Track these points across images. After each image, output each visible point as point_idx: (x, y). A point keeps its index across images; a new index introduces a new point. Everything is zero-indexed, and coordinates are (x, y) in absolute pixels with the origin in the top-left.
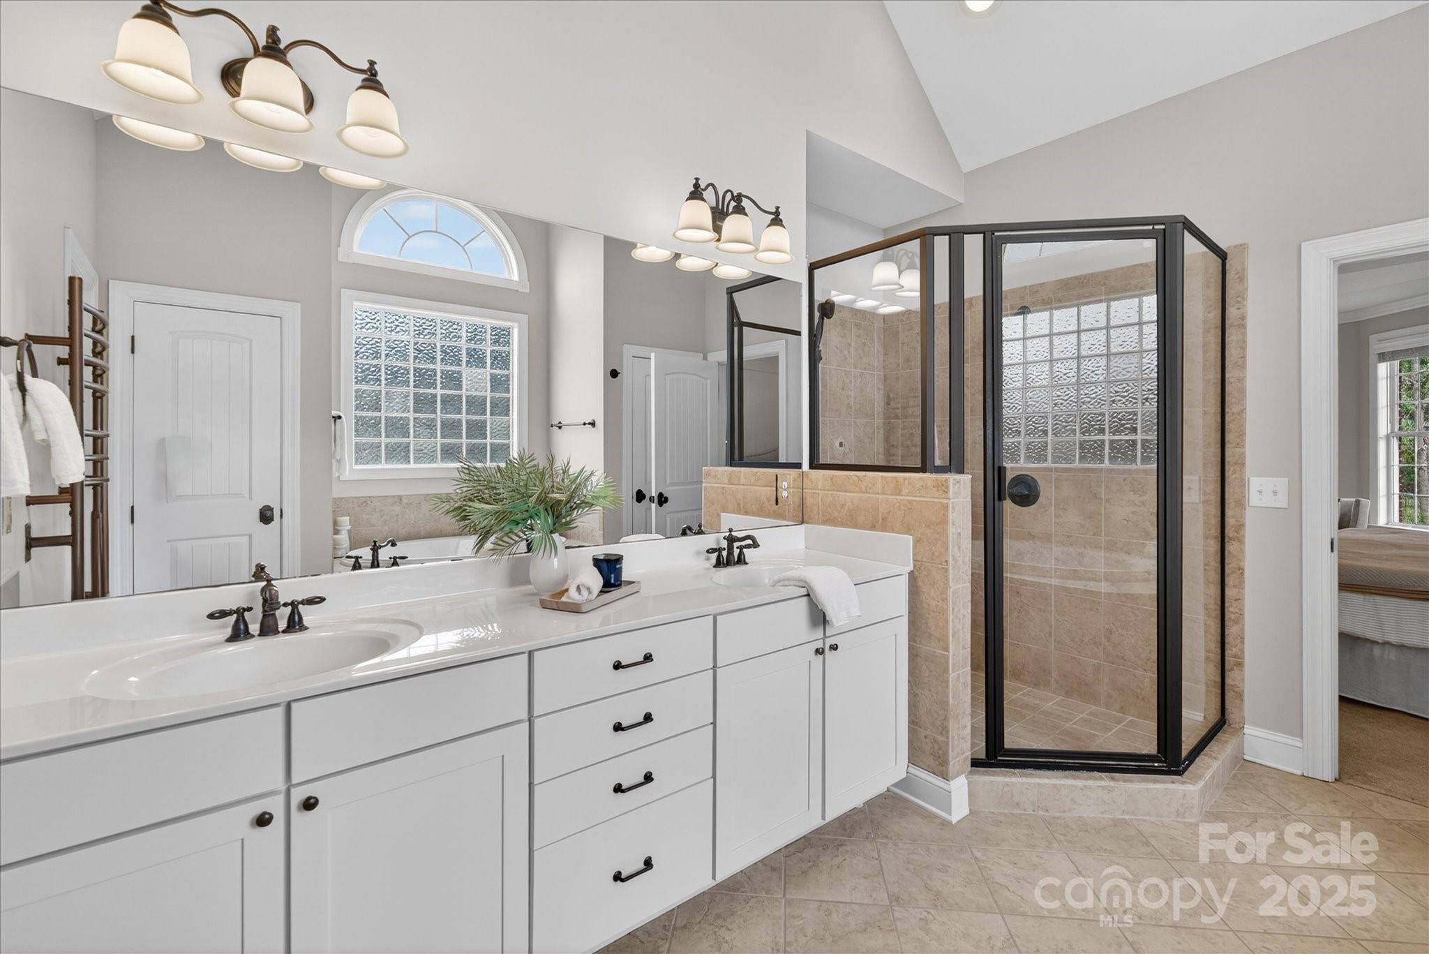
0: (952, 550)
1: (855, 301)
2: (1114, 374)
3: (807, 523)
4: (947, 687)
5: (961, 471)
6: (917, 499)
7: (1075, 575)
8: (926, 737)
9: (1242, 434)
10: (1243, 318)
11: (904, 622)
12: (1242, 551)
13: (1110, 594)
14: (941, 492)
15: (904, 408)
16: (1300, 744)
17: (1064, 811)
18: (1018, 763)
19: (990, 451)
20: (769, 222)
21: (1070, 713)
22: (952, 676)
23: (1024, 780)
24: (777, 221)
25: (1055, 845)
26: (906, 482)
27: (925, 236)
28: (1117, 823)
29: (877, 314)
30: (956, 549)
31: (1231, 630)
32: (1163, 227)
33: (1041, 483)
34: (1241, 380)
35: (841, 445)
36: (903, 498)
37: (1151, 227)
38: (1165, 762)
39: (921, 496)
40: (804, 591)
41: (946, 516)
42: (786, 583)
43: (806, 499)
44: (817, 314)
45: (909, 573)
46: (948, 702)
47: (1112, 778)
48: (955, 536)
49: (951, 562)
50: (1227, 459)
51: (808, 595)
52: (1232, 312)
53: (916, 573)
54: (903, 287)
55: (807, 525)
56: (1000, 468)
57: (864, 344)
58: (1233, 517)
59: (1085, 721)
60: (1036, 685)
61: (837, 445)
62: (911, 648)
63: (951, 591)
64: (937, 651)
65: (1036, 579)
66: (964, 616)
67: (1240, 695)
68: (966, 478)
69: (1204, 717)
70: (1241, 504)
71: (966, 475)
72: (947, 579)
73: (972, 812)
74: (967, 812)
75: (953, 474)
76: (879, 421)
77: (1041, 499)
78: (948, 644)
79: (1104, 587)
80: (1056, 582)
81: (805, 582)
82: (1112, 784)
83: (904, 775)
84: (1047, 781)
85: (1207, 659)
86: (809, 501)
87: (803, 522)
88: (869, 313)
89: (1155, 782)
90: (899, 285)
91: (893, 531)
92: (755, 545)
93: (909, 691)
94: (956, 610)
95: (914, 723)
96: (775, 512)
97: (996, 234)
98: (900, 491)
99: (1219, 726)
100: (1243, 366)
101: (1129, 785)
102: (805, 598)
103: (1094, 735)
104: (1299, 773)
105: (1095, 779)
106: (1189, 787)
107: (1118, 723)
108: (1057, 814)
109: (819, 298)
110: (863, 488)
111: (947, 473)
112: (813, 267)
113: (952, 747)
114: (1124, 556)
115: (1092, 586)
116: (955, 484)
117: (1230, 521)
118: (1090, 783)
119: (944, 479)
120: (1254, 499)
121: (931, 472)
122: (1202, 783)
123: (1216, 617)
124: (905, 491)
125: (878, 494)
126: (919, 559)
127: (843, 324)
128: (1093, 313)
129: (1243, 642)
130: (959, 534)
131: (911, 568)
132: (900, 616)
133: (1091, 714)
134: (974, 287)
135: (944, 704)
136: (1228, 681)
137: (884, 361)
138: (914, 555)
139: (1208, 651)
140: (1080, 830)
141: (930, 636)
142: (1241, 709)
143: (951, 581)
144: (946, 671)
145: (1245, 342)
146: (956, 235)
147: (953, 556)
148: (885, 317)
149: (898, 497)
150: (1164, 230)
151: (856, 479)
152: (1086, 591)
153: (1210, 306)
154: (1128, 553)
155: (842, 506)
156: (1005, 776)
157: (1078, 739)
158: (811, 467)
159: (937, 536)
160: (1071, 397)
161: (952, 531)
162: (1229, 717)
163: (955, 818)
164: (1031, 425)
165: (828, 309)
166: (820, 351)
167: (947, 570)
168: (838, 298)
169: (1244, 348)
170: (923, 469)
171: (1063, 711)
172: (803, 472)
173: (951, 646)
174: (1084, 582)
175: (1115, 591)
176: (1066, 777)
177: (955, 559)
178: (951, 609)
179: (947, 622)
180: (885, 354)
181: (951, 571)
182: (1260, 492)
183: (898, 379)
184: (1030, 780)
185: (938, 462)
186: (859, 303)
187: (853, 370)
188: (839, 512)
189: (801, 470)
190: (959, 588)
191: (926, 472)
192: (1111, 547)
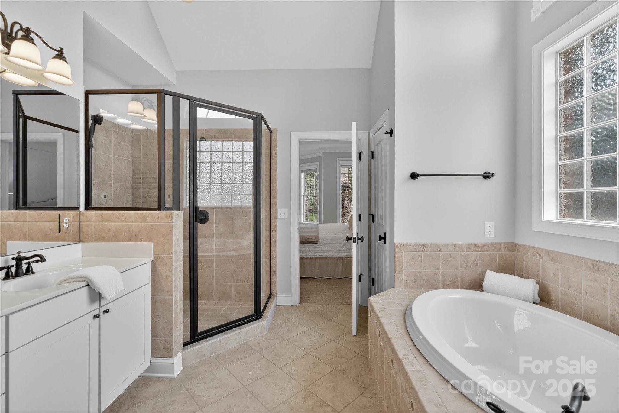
0: (175, 247)
1: (115, 118)
2: (234, 170)
3: (83, 242)
4: (172, 313)
5: (178, 209)
6: (156, 223)
7: (223, 250)
8: (161, 341)
9: (276, 194)
10: (276, 154)
11: (149, 287)
12: (276, 234)
13: (235, 256)
14: (169, 220)
15: (144, 178)
16: (291, 295)
17: (223, 349)
18: (204, 337)
19: (192, 200)
20: (54, 56)
21: (221, 307)
22: (174, 307)
23: (207, 343)
24: (60, 55)
25: (221, 366)
26: (150, 215)
27: (161, 93)
28: (241, 345)
29: (129, 129)
30: (176, 246)
31: (273, 262)
32: (256, 116)
33: (209, 213)
34: (276, 175)
35: (105, 196)
36: (148, 223)
37: (252, 115)
38: (256, 315)
39: (158, 222)
40: (85, 283)
41: (171, 231)
42: (70, 281)
43: (82, 227)
44: (91, 121)
45: (151, 261)
46: (172, 321)
47: (240, 329)
48: (176, 240)
49: (174, 253)
50: (272, 202)
51: (88, 285)
52: (273, 151)
53: (155, 261)
54: (146, 116)
55: (82, 243)
56: (196, 207)
57: (120, 143)
58: (274, 223)
59: (227, 309)
60: (207, 300)
61: (103, 196)
62: (152, 299)
63: (174, 267)
64: (167, 297)
65: (208, 254)
66: (180, 277)
67: (275, 284)
68: (181, 212)
69: (266, 295)
70: (275, 218)
71: (181, 211)
72: (172, 261)
73: (184, 368)
74: (182, 368)
75: (174, 211)
76: (129, 184)
77: (210, 220)
78: (172, 293)
79: (233, 254)
80: (215, 254)
81: (86, 278)
82: (240, 331)
83: (149, 365)
84: (216, 340)
85: (266, 274)
86: (84, 229)
87: (80, 241)
88: (123, 127)
89: (253, 324)
90: (143, 115)
91: (142, 241)
92: (42, 259)
93: (151, 321)
94: (176, 275)
95: (154, 336)
96: (57, 237)
97: (195, 102)
98: (146, 220)
99: (270, 296)
100: (276, 170)
101: (245, 329)
102: (86, 287)
103: (231, 313)
104: (290, 305)
105: (234, 331)
106: (264, 322)
107: (239, 305)
108: (220, 352)
109: (92, 112)
110: (123, 220)
111: (172, 210)
112: (87, 93)
113: (175, 341)
114: (240, 240)
115: (229, 254)
116: (176, 215)
117: (273, 224)
118: (233, 334)
119: (170, 213)
120: (279, 216)
121: (163, 210)
122: (267, 319)
123: (269, 258)
124: (148, 220)
125: (133, 222)
126: (157, 253)
127: (106, 130)
128: (227, 145)
129: (276, 266)
130: (178, 239)
131: (152, 259)
132: (147, 284)
133: (229, 305)
134: (184, 124)
135: (170, 322)
136: (272, 280)
137: (132, 153)
138: (154, 252)
139: (266, 271)
140: (229, 355)
141: (163, 291)
142: (276, 289)
143: (174, 262)
144: (171, 306)
145: (276, 162)
146: (177, 97)
147: (175, 250)
148: (133, 131)
149: (145, 223)
150: (256, 117)
151: (118, 214)
152: (227, 256)
153: (267, 149)
154: (241, 239)
155: (109, 230)
156: (199, 345)
157: (225, 317)
158: (86, 209)
159: (167, 241)
160: (218, 178)
161: (174, 238)
162: (273, 292)
163: (176, 375)
164: (203, 189)
165: (98, 119)
166: (93, 142)
167: (172, 257)
168: (104, 114)
169: (276, 164)
170: (159, 209)
171: (219, 308)
172: (80, 212)
173: (174, 293)
174: (226, 253)
175: (237, 254)
176: (223, 335)
177: (176, 251)
178: (174, 275)
179: (172, 282)
180: (133, 150)
181: (174, 258)
182: (281, 214)
183: (140, 163)
184: (210, 342)
185: (167, 205)
186: (119, 120)
187: (113, 156)
188: (107, 234)
189: (79, 211)
190: (178, 265)
191: (160, 210)
192: (236, 237)
